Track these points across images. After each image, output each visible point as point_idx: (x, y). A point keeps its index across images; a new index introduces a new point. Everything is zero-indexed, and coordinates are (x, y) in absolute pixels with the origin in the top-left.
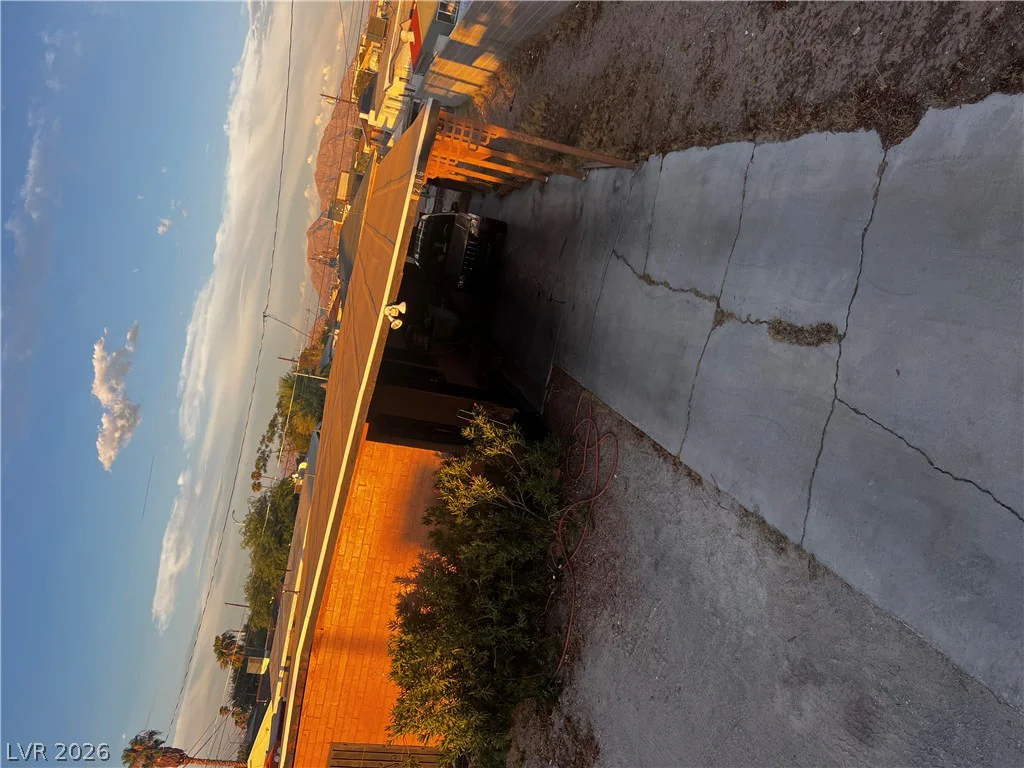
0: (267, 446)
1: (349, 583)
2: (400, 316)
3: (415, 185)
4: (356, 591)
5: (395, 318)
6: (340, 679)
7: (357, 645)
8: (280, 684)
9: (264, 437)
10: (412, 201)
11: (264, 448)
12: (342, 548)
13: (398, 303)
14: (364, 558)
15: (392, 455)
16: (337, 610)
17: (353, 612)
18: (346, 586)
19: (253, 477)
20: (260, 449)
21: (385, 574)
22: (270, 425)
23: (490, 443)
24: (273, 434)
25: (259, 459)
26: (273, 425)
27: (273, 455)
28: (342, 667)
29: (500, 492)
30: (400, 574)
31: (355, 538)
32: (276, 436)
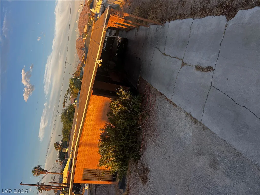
1: (89, 130)
2: (101, 63)
3: (105, 29)
4: (90, 132)
5: (100, 63)
6: (86, 153)
7: (91, 145)
8: (71, 155)
9: (66, 93)
10: (104, 33)
11: (66, 96)
12: (86, 121)
13: (100, 60)
14: (92, 124)
15: (99, 98)
16: (85, 137)
17: (89, 137)
18: (87, 131)
19: (63, 104)
20: (65, 97)
21: (97, 128)
22: (67, 91)
23: (124, 96)
24: (68, 93)
25: (65, 99)
26: (68, 91)
27: (68, 98)
28: (86, 150)
29: (126, 108)
30: (101, 128)
31: (90, 119)
32: (69, 93)
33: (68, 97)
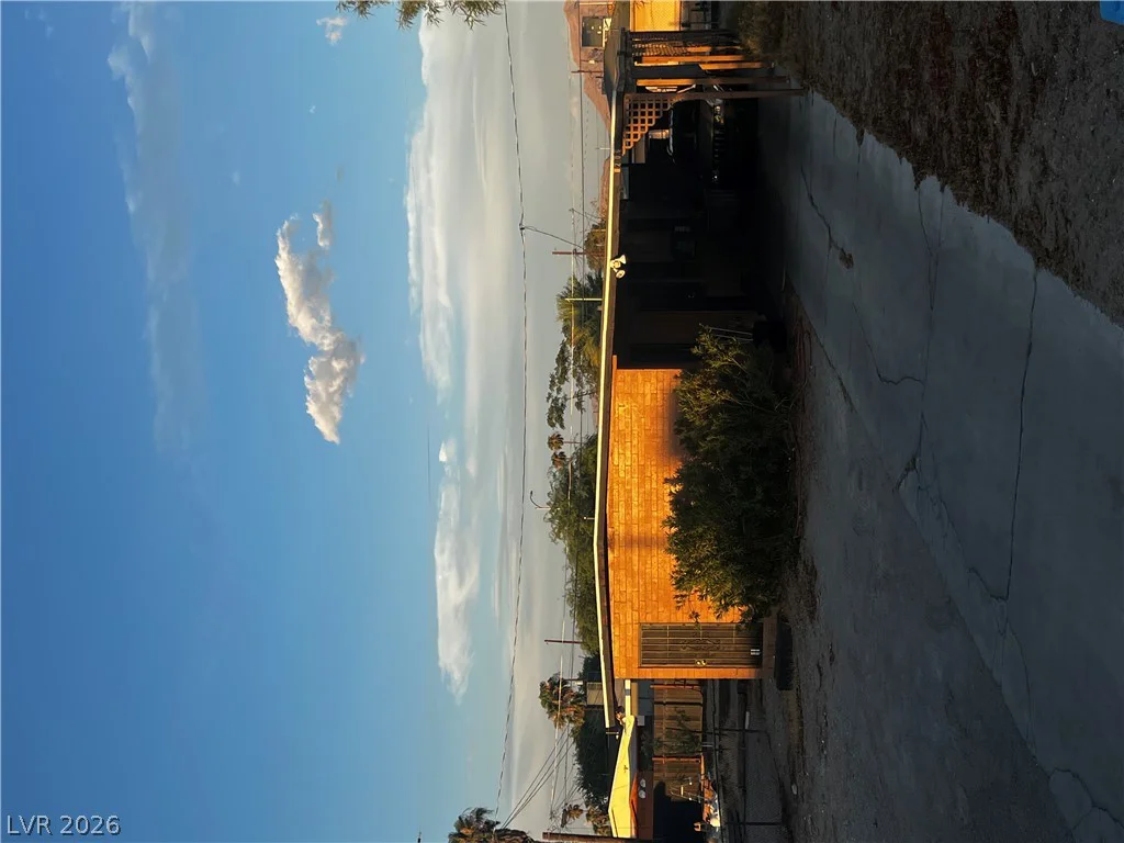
0: (559, 390)
1: (629, 488)
2: (622, 267)
3: (615, 161)
4: (634, 494)
5: (619, 269)
6: (636, 568)
7: (645, 543)
9: (552, 376)
10: (615, 174)
11: (554, 394)
12: (615, 459)
13: (619, 256)
14: (635, 464)
15: (640, 378)
16: (622, 510)
17: (635, 511)
18: (625, 490)
19: (550, 444)
20: (550, 395)
21: (654, 476)
22: (557, 361)
23: (714, 357)
24: (565, 371)
25: (551, 410)
26: (562, 359)
27: (571, 404)
28: (635, 558)
29: (726, 396)
30: (666, 476)
31: (624, 450)
32: (570, 373)
33: (565, 398)
